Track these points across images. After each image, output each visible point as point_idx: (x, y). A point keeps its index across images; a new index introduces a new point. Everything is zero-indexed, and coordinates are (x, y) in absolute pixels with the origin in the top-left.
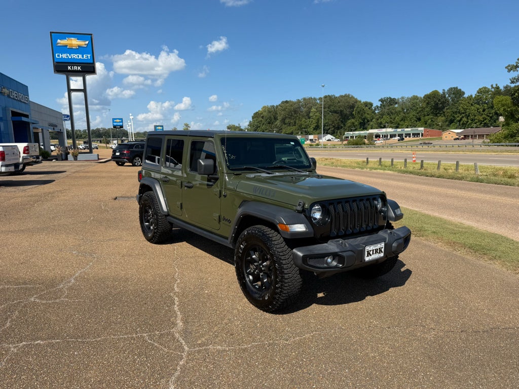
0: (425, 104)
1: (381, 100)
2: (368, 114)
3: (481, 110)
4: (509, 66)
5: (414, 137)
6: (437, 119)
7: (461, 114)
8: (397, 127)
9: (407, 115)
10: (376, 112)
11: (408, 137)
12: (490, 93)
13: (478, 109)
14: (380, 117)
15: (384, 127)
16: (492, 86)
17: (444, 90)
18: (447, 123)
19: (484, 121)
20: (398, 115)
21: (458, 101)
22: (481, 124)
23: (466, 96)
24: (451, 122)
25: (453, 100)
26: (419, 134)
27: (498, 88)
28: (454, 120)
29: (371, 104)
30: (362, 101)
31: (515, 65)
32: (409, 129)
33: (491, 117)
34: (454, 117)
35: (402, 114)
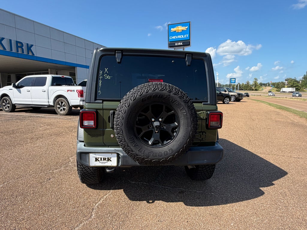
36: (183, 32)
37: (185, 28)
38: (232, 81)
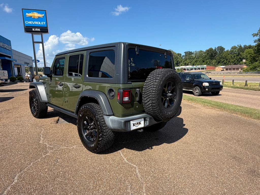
0: (206, 54)
1: (185, 53)
2: (179, 59)
3: (233, 57)
4: (254, 34)
5: (202, 69)
6: (212, 61)
7: (224, 59)
8: (193, 65)
9: (198, 60)
10: (183, 58)
11: (199, 70)
12: (237, 49)
13: (232, 56)
14: (185, 61)
15: (188, 65)
16: (238, 45)
17: (215, 47)
18: (217, 63)
19: (234, 62)
20: (194, 60)
21: (222, 53)
22: (233, 63)
23: (225, 50)
24: (219, 62)
25: (220, 52)
26: (204, 68)
27: (241, 46)
28: (220, 61)
29: (181, 55)
30: (177, 53)
31: (257, 33)
32: (200, 66)
33: (238, 60)
34: (220, 60)
35: (195, 59)
36: (39, 19)
37: (41, 15)
38: (61, 63)
